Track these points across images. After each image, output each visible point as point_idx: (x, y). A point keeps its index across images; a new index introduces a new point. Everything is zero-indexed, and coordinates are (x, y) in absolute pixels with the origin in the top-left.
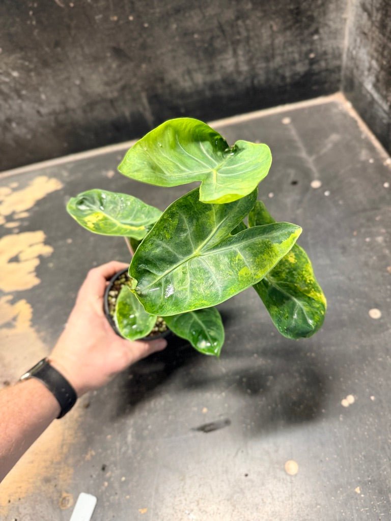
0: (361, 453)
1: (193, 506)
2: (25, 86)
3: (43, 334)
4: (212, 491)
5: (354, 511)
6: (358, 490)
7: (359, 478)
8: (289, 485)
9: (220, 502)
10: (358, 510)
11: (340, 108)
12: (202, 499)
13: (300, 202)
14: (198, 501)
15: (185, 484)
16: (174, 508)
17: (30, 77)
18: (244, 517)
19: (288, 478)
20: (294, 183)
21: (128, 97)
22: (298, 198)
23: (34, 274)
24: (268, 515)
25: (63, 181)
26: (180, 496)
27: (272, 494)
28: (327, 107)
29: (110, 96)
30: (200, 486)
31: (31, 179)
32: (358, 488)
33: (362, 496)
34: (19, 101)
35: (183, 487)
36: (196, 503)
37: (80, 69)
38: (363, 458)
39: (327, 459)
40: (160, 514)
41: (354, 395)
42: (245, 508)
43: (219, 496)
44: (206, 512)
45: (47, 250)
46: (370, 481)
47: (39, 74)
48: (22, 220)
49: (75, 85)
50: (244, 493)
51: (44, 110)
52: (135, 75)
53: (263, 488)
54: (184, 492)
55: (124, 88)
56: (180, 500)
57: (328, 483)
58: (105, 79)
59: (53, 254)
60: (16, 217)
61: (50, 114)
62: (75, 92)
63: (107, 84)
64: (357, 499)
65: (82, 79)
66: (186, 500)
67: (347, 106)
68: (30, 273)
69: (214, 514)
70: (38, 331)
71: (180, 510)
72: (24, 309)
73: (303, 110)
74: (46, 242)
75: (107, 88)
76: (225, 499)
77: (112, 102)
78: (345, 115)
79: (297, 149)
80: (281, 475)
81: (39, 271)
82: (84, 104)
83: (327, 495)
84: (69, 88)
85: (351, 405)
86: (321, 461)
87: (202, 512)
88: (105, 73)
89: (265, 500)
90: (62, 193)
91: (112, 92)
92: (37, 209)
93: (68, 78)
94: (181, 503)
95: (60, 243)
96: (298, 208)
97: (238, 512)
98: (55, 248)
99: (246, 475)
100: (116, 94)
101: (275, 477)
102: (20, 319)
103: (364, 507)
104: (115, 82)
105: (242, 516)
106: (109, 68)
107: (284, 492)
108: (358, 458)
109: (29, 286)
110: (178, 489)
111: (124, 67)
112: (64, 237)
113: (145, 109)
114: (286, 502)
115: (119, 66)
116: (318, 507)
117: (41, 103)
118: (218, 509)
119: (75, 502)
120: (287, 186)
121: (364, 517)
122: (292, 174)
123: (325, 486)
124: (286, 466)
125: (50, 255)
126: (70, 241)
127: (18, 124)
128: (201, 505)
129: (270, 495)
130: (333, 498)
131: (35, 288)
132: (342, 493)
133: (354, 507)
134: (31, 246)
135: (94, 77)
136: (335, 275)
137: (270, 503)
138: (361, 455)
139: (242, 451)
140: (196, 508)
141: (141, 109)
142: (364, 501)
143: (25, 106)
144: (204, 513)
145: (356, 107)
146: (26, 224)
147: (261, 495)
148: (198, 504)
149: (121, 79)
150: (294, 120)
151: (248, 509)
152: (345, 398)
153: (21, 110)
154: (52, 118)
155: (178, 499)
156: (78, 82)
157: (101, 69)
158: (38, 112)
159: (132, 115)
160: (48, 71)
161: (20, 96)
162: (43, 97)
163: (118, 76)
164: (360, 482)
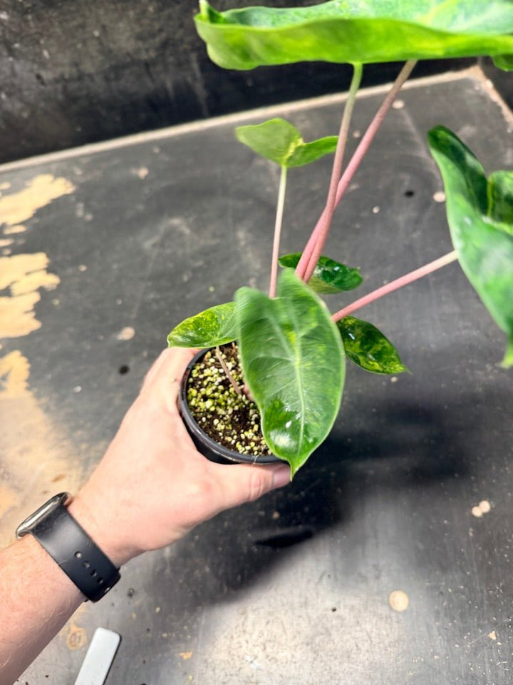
0: (498, 584)
1: (258, 650)
2: (19, 36)
3: (44, 400)
4: (285, 632)
5: (487, 665)
6: (493, 636)
7: (495, 619)
8: (396, 625)
9: (296, 646)
10: (492, 664)
11: (477, 88)
12: (270, 641)
13: (417, 221)
14: (264, 645)
15: (246, 619)
16: (229, 653)
17: (26, 21)
18: (330, 669)
19: (393, 615)
20: (410, 194)
21: (171, 59)
22: (414, 215)
23: (33, 314)
24: (364, 667)
25: (74, 183)
26: (239, 637)
27: (370, 638)
28: (458, 85)
29: (144, 56)
30: (268, 623)
31: (30, 178)
32: (494, 632)
33: (499, 644)
34: (11, 59)
35: (243, 624)
36: (262, 647)
37: (101, 12)
38: (501, 591)
39: (450, 590)
40: (210, 660)
41: (489, 502)
42: (331, 656)
43: (295, 637)
44: (276, 660)
45: (51, 281)
46: (510, 623)
47: (39, 18)
48: (15, 236)
49: (93, 37)
50: (330, 635)
51: (47, 75)
52: (181, 26)
53: (358, 628)
54: (244, 631)
55: (165, 44)
56: (239, 643)
57: (450, 624)
58: (138, 30)
59: (59, 286)
60: (7, 232)
61: (57, 81)
62: (93, 48)
63: (140, 37)
64: (491, 648)
65: (104, 28)
66: (247, 642)
67: (487, 86)
68: (27, 312)
69: (287, 662)
70: (38, 396)
71: (239, 657)
72: (17, 363)
73: (423, 89)
74: (49, 270)
75: (140, 44)
76: (302, 643)
77: (147, 65)
78: (484, 98)
79: (412, 145)
80: (383, 610)
81: (40, 310)
82: (107, 66)
83: (448, 641)
84: (84, 42)
85: (485, 515)
86: (441, 593)
87: (270, 660)
88: (138, 20)
89: (360, 645)
90: (73, 199)
91: (147, 50)
92: (37, 221)
93: (82, 26)
94: (241, 647)
95: (70, 271)
96: (415, 230)
97: (322, 661)
98: (62, 278)
99: (334, 610)
100: (153, 54)
101: (375, 614)
102: (12, 378)
103: (500, 659)
104: (153, 36)
105: (328, 668)
106: (144, 12)
107: (388, 635)
108: (494, 591)
109: (26, 332)
110: (237, 627)
111: (166, 12)
112: (75, 263)
113: (195, 79)
114: (389, 649)
115: (159, 10)
116: (436, 657)
117: (43, 64)
118: (293, 656)
119: (89, 641)
120: (398, 197)
121: (501, 674)
122: (407, 181)
123: (446, 629)
124: (391, 599)
125: (55, 287)
126: (83, 268)
127: (9, 95)
128: (269, 650)
129: (367, 638)
130: (457, 646)
131: (33, 335)
132: (470, 639)
133: (486, 660)
134: (28, 274)
135: (121, 25)
136: (466, 328)
137: (368, 651)
138: (499, 586)
139: (329, 576)
140: (261, 655)
141: (189, 79)
142: (502, 651)
143: (18, 67)
144: (273, 661)
145: (499, 87)
146: (21, 242)
147: (354, 638)
148: (265, 648)
149: (161, 30)
150: (408, 104)
151: (336, 658)
152: (478, 505)
153: (14, 74)
154: (59, 87)
155: (235, 641)
156: (97, 33)
157: (131, 13)
158: (39, 77)
159: (177, 87)
160: (53, 13)
161: (11, 52)
162: (46, 53)
163: (157, 26)
164: (496, 624)
